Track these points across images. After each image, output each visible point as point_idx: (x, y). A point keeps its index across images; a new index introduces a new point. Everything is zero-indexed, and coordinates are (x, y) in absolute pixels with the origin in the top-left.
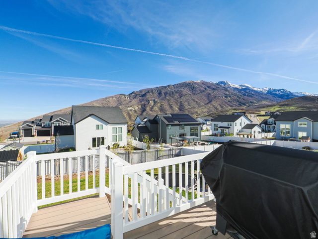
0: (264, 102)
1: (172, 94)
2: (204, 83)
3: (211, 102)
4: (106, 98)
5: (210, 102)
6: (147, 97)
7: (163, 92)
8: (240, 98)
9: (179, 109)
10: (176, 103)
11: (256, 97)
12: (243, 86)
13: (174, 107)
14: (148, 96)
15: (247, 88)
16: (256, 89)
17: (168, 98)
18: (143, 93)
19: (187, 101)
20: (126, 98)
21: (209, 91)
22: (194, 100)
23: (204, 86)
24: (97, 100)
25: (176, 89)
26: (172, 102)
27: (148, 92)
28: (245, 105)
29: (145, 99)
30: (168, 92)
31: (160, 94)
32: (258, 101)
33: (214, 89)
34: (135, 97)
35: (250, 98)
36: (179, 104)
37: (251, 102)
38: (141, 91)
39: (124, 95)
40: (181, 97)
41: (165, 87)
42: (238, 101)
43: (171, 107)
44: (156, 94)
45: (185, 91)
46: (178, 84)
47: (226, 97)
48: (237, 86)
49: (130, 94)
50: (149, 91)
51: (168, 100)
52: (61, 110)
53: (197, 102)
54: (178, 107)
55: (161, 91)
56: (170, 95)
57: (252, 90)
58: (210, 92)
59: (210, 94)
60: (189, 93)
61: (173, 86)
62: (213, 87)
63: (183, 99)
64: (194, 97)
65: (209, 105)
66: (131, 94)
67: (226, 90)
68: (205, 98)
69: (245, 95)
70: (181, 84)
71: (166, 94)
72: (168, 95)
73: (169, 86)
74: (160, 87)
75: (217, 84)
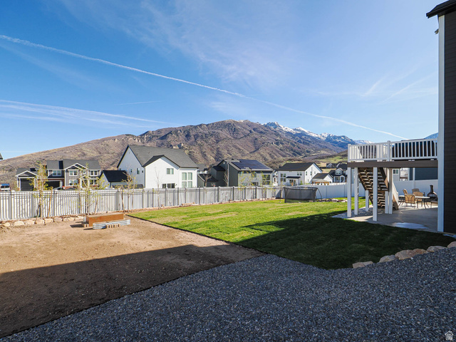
0: (323, 152)
1: (205, 137)
2: (249, 124)
3: (258, 149)
4: (103, 140)
5: (257, 149)
6: (169, 140)
7: (192, 133)
8: (294, 146)
9: (215, 159)
10: (211, 150)
11: (314, 145)
12: (298, 130)
13: (209, 156)
14: (170, 138)
15: (303, 133)
16: (313, 135)
17: (199, 142)
18: (163, 134)
19: (226, 147)
20: (137, 140)
21: (255, 134)
22: (235, 147)
23: (248, 128)
24: (88, 143)
25: (211, 131)
26: (206, 148)
27: (170, 133)
28: (300, 155)
29: (165, 143)
30: (200, 134)
31: (188, 136)
32: (316, 150)
33: (261, 132)
34: (150, 140)
35: (306, 146)
36: (215, 152)
37: (308, 152)
38: (159, 131)
39: (133, 136)
40: (217, 142)
41: (196, 127)
42: (292, 150)
43: (204, 155)
44: (182, 137)
45: (224, 133)
46: (213, 124)
47: (277, 144)
48: (290, 130)
49: (142, 135)
50: (171, 132)
51: (200, 146)
52: (22, 158)
53: (240, 149)
54: (214, 155)
55: (189, 132)
56: (202, 138)
57: (309, 136)
58: (256, 136)
59: (256, 139)
60: (229, 136)
61: (207, 125)
62: (261, 130)
63: (221, 145)
64: (237, 143)
65: (256, 154)
66: (144, 134)
67: (278, 135)
68: (250, 144)
69: (299, 141)
70: (217, 123)
71: (196, 136)
72: (199, 139)
73: (200, 125)
74: (187, 127)
75: (266, 126)
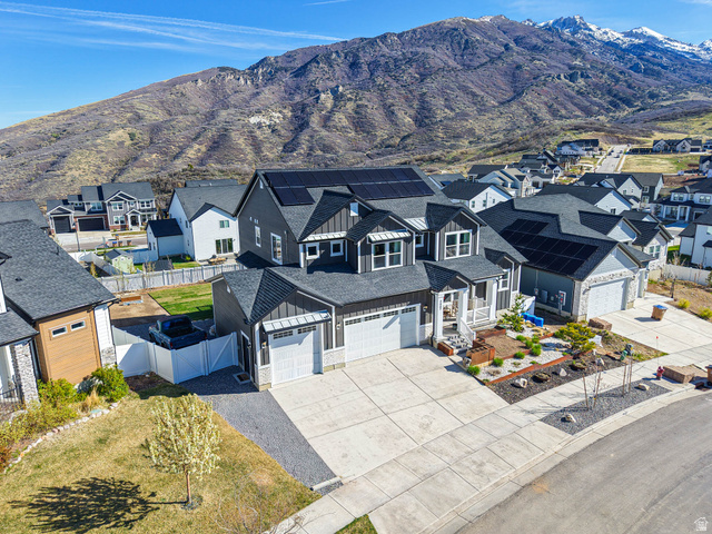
0: (693, 96)
1: (392, 67)
2: (505, 27)
3: (520, 94)
4: (173, 83)
5: (518, 94)
6: (311, 77)
7: (364, 59)
8: (617, 80)
9: (416, 121)
10: (407, 99)
11: (674, 77)
12: (637, 36)
13: (400, 114)
14: (315, 74)
15: (650, 44)
16: (679, 47)
17: (379, 81)
18: (298, 64)
19: (442, 92)
20: (242, 81)
21: (518, 55)
22: (464, 89)
23: (502, 38)
24: (144, 91)
25: (409, 50)
26: (395, 96)
27: (315, 60)
28: (629, 104)
29: (304, 86)
30: (382, 61)
31: (354, 65)
32: (678, 89)
33: (535, 48)
34: (270, 78)
35: (650, 80)
36: (416, 104)
37: (652, 96)
38: (289, 56)
39: (234, 71)
40: (423, 77)
41: (372, 42)
42: (609, 92)
43: (390, 113)
44: (341, 68)
45: (440, 56)
46: (414, 31)
47: (572, 78)
48: (615, 35)
49: (252, 68)
50: (317, 57)
51: (382, 90)
53: (474, 95)
54: (412, 112)
55: (356, 57)
56: (387, 70)
57: (665, 51)
58: (519, 59)
59: (519, 67)
60: (452, 63)
61: (400, 36)
62: (535, 41)
63: (432, 85)
64: (470, 80)
65: (514, 107)
66: (257, 66)
67: (576, 51)
68: (501, 81)
69: (635, 68)
70: (424, 30)
71: (374, 66)
72: (379, 72)
73: (384, 37)
74: (353, 42)
75: (548, 29)
